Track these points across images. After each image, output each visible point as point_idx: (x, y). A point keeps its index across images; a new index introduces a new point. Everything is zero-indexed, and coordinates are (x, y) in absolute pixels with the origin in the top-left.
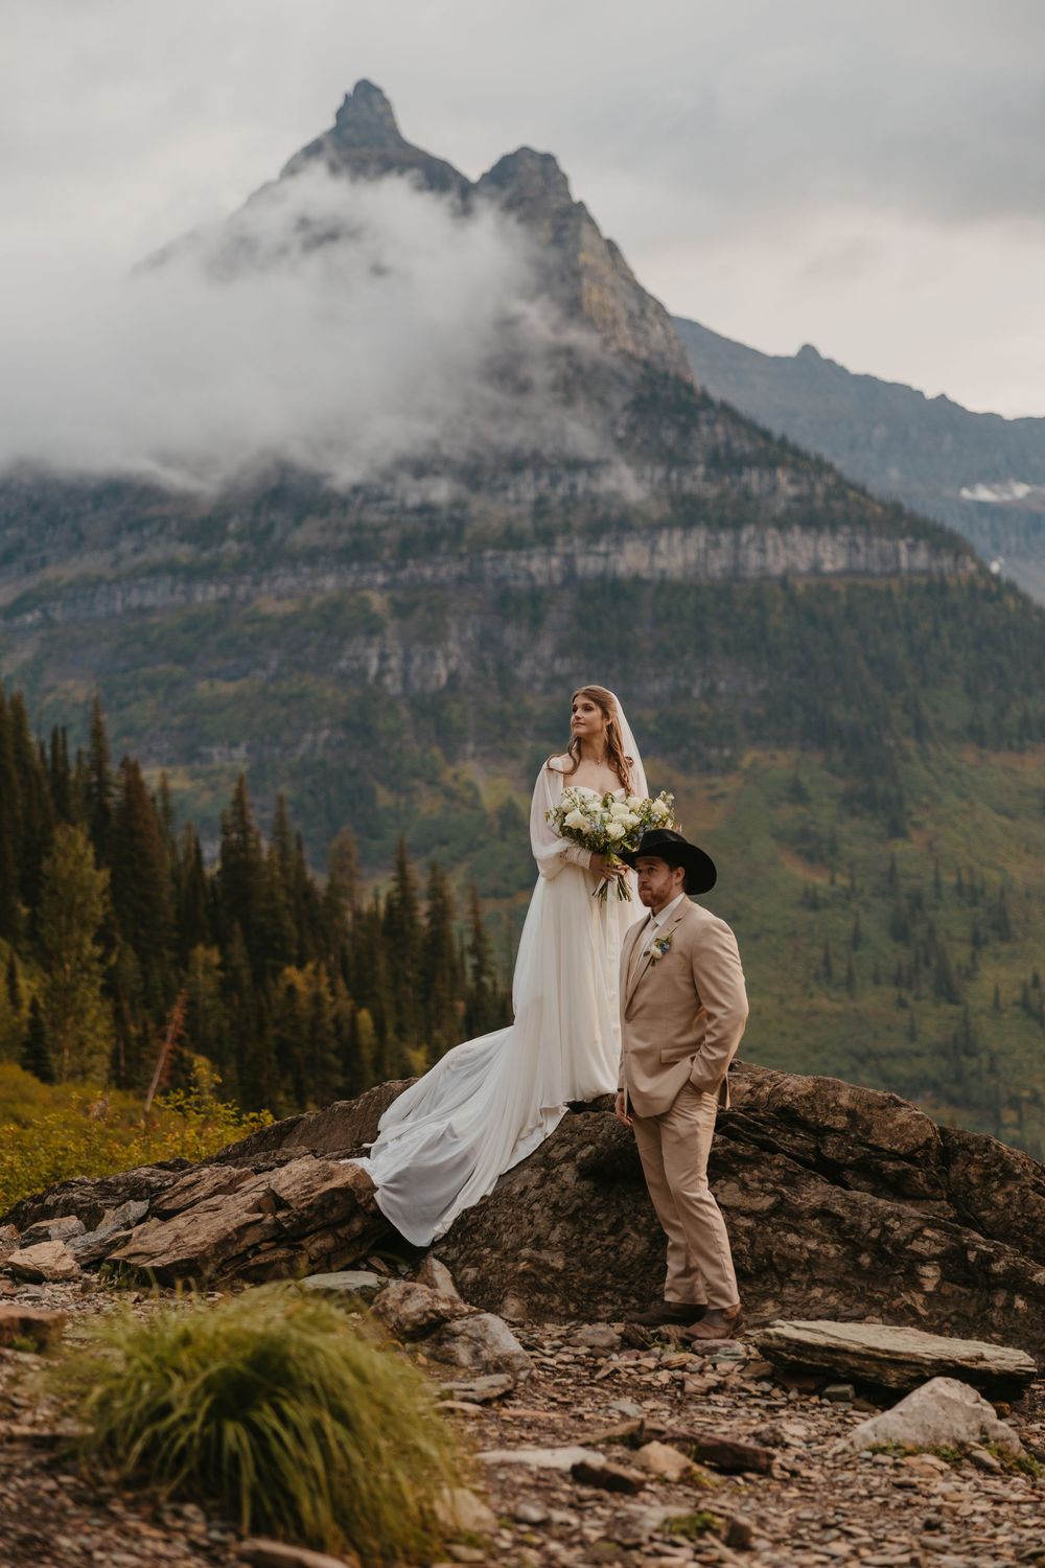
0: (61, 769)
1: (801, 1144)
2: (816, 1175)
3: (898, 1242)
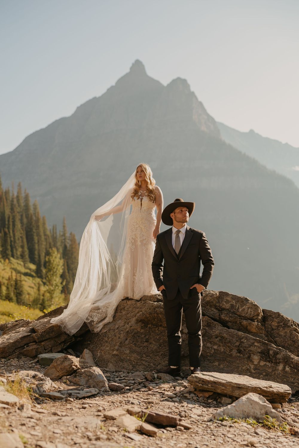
0: (55, 235)
1: (214, 313)
2: (218, 324)
3: (245, 347)
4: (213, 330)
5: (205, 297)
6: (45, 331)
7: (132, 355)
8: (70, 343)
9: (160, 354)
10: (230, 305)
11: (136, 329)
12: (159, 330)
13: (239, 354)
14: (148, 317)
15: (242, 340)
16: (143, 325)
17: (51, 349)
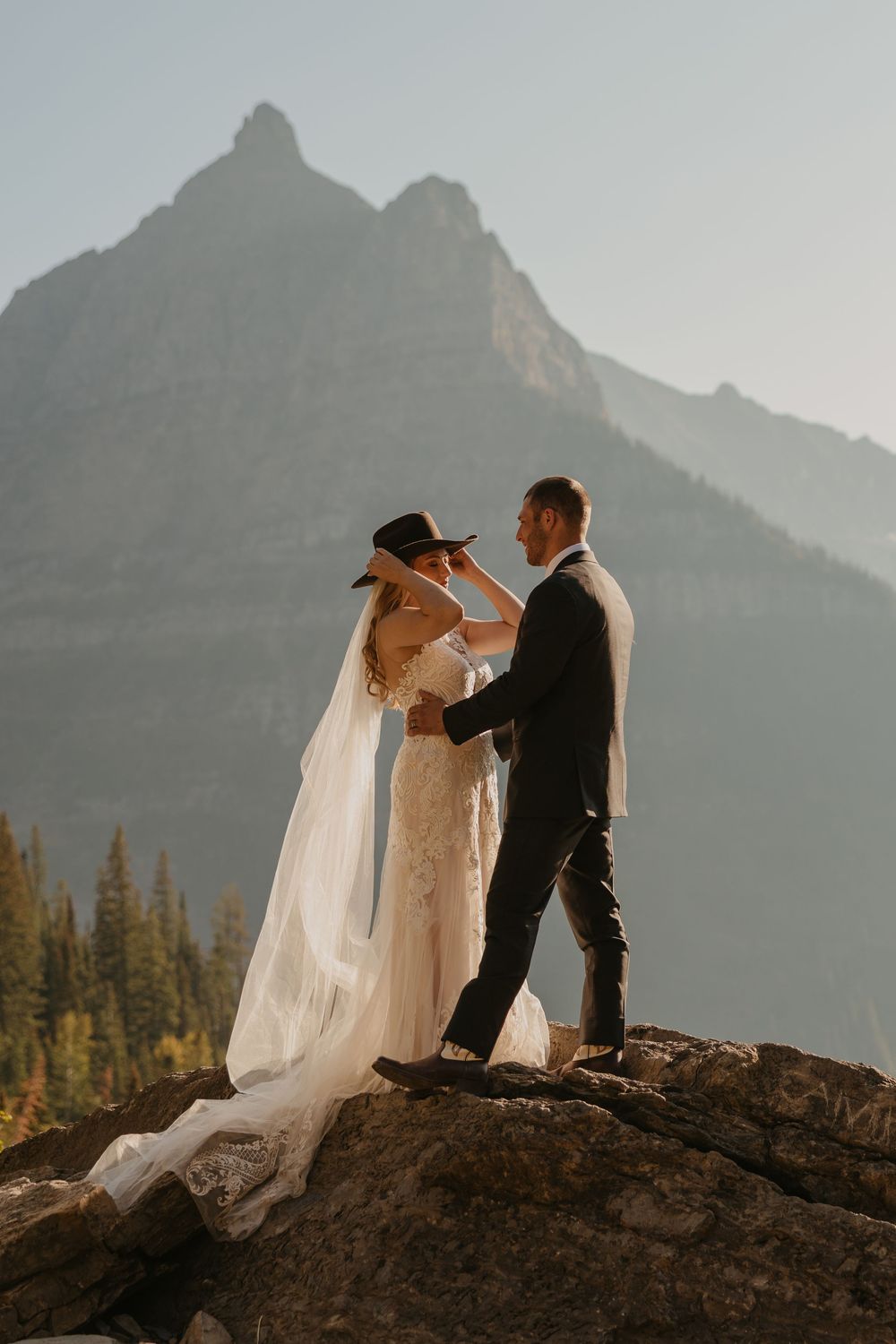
1: (743, 1138)
2: (765, 1183)
3: (885, 1277)
4: (747, 1211)
5: (700, 1069)
6: (19, 1241)
7: (407, 1331)
8: (127, 1285)
9: (530, 1322)
10: (806, 1102)
11: (423, 1217)
12: (518, 1220)
13: (859, 1311)
14: (474, 1164)
15: (868, 1249)
16: (449, 1198)
17: (48, 1320)
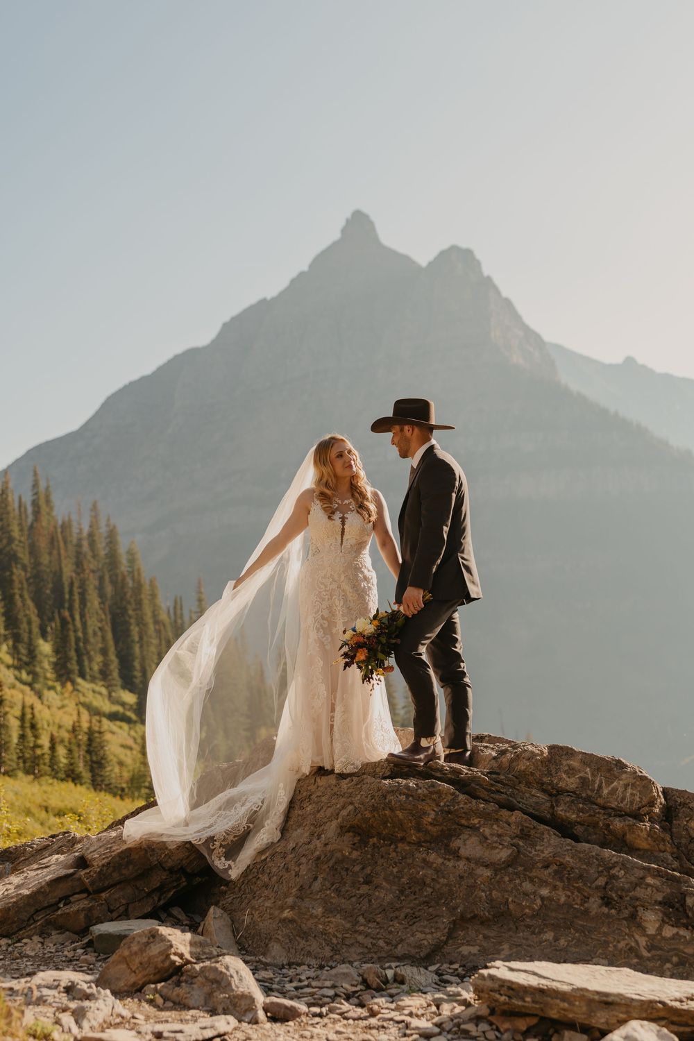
1: (537, 803)
2: (549, 830)
3: (622, 889)
4: (538, 848)
5: (512, 761)
6: (109, 863)
7: (329, 919)
8: (174, 890)
9: (402, 915)
10: (578, 780)
11: (341, 851)
12: (397, 853)
13: (605, 910)
14: (370, 819)
15: (613, 872)
16: (357, 839)
17: (126, 910)
